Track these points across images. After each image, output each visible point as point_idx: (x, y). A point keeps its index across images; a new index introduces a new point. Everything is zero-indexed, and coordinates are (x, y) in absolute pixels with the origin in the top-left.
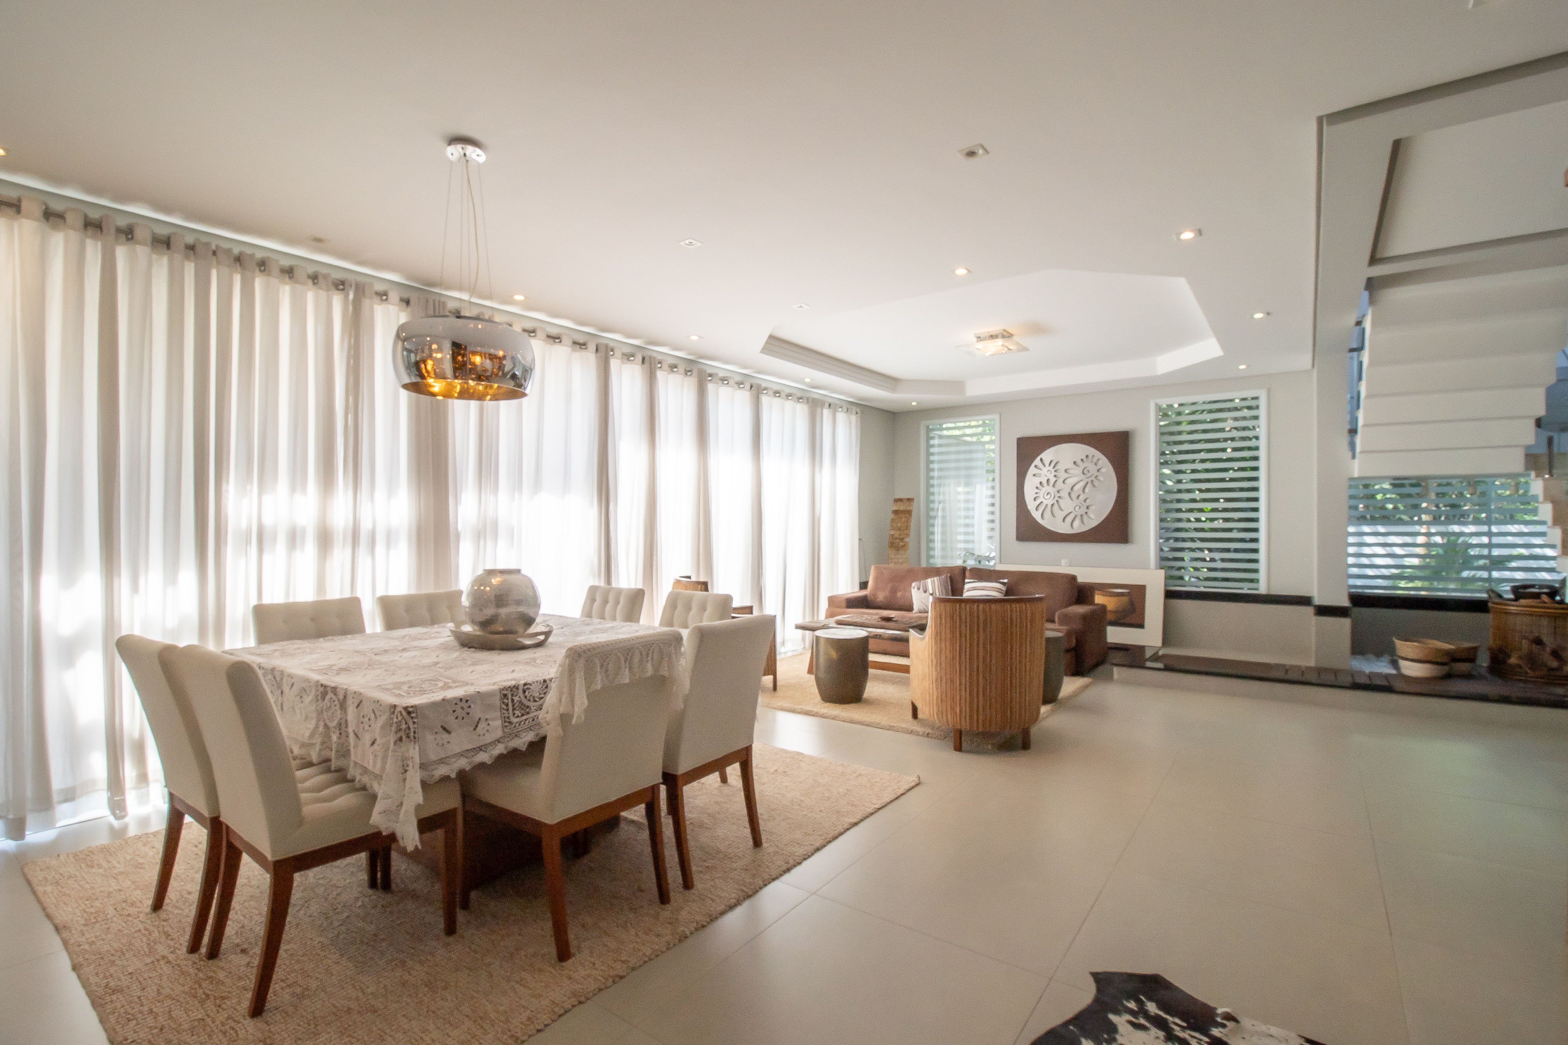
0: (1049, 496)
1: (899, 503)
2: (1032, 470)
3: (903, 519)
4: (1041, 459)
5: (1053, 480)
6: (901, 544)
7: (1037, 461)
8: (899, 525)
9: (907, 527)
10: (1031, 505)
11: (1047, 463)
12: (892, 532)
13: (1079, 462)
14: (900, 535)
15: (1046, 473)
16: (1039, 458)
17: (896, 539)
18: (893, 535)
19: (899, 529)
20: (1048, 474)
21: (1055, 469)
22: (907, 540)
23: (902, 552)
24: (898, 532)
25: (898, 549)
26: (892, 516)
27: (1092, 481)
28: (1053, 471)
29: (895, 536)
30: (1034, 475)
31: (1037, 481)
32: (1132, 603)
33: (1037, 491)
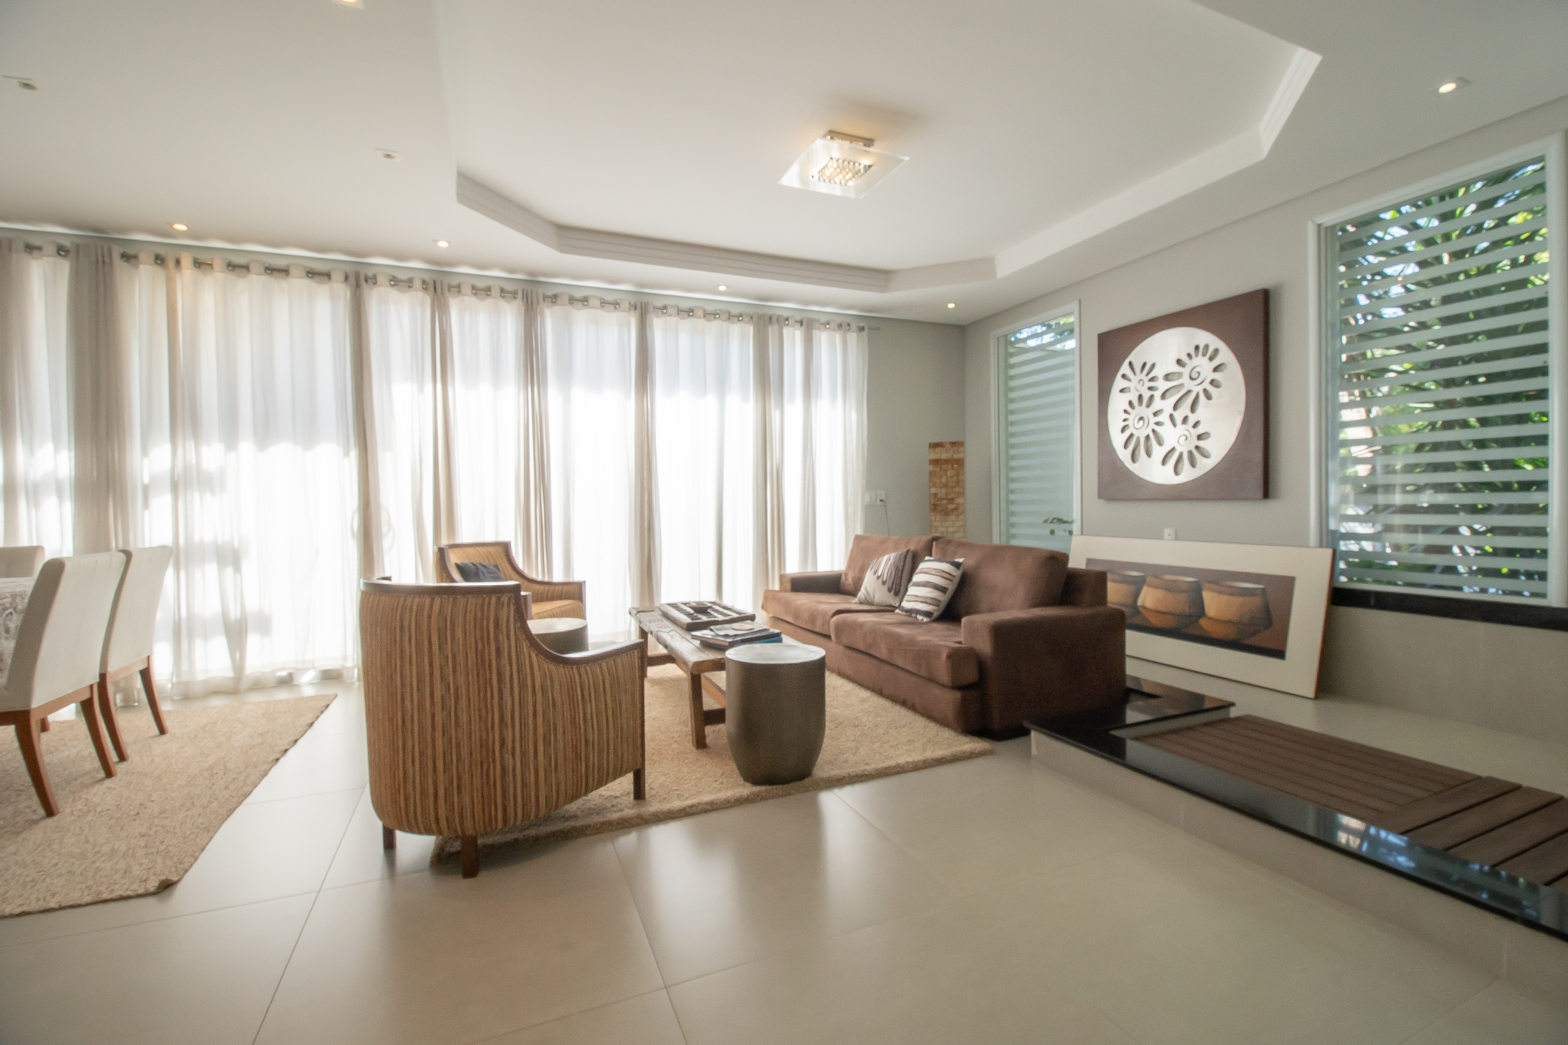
0: (1141, 422)
1: (938, 449)
2: (1119, 383)
3: (950, 473)
4: (1131, 364)
5: (1146, 395)
6: (951, 507)
7: (1125, 369)
8: (944, 480)
9: (959, 483)
10: (1117, 439)
11: (1138, 367)
12: (933, 490)
13: (1185, 359)
14: (947, 494)
15: (1137, 385)
16: (1126, 363)
17: (941, 499)
18: (936, 495)
19: (945, 486)
20: (1139, 387)
21: (1151, 376)
22: (960, 500)
23: (953, 518)
24: (943, 490)
25: (946, 513)
26: (931, 468)
27: (1205, 390)
28: (1146, 379)
29: (939, 495)
30: (1122, 391)
31: (1125, 398)
32: (1267, 611)
33: (1126, 416)
